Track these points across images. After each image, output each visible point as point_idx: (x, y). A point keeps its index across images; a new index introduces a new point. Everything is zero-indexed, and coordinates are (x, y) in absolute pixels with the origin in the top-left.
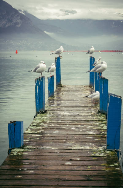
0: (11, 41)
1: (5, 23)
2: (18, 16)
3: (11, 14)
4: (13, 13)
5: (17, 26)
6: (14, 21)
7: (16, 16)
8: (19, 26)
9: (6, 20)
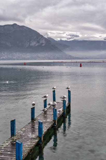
0: (39, 54)
1: (35, 43)
2: (43, 39)
3: (39, 38)
4: (40, 37)
5: (42, 45)
6: (41, 42)
7: (42, 39)
8: (44, 45)
9: (36, 42)
